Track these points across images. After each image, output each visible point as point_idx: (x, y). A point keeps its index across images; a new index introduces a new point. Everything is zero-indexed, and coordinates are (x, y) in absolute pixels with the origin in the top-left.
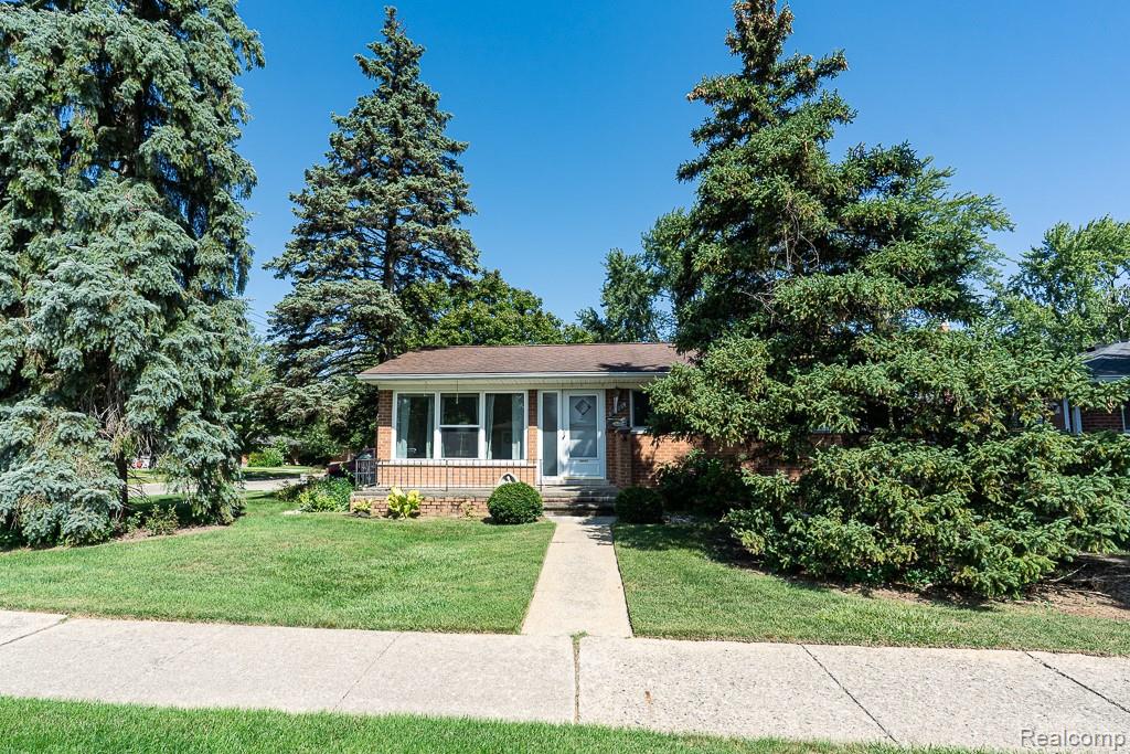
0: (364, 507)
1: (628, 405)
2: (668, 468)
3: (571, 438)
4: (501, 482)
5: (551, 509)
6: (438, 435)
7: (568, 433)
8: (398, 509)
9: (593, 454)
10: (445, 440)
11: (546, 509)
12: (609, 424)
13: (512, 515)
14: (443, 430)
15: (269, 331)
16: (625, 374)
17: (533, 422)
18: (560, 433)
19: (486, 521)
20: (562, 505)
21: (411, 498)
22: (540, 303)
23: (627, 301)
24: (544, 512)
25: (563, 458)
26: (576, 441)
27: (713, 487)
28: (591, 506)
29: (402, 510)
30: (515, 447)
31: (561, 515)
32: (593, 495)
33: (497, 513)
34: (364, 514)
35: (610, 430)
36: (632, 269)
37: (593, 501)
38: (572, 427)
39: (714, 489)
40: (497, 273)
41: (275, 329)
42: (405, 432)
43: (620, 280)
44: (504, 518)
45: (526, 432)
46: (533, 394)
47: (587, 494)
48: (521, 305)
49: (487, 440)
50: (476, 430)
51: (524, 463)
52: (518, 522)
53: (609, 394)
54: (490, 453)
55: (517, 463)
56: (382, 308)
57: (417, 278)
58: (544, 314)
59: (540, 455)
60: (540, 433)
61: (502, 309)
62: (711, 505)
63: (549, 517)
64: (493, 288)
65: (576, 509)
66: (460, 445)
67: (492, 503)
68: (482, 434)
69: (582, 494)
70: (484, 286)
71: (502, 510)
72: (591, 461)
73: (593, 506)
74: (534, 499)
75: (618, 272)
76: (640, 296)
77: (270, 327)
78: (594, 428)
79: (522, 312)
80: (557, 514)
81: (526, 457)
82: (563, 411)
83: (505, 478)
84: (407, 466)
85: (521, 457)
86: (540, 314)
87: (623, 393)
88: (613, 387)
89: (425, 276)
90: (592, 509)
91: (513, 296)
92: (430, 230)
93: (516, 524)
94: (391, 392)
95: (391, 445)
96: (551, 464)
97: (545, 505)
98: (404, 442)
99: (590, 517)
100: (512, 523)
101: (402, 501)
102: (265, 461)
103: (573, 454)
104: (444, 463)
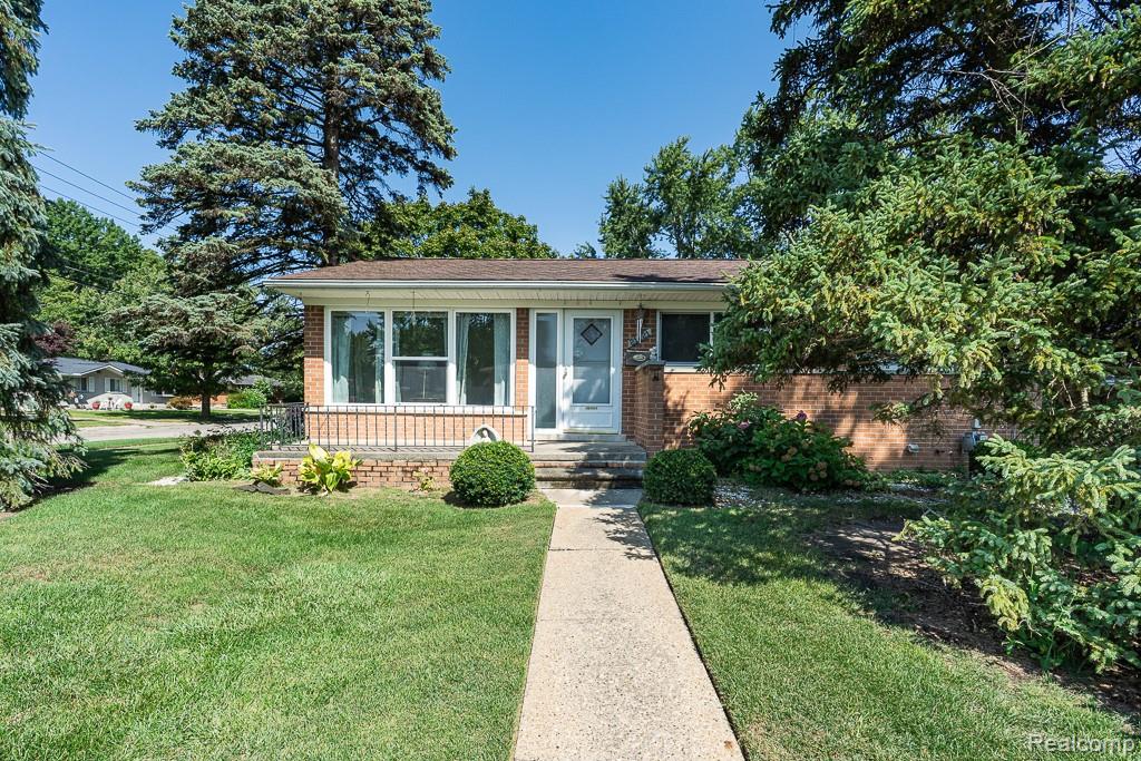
0: (268, 475)
1: (654, 331)
2: (706, 419)
3: (575, 377)
4: (474, 440)
5: (546, 480)
6: (390, 372)
7: (570, 369)
8: (315, 480)
9: (604, 398)
10: (400, 378)
11: (540, 479)
12: (627, 356)
13: (487, 493)
14: (398, 364)
15: (143, 217)
16: (652, 285)
17: (523, 353)
18: (560, 370)
19: (449, 499)
20: (561, 473)
21: (337, 463)
22: (535, 231)
23: (627, 236)
24: (537, 484)
25: (563, 404)
26: (581, 381)
27: (778, 448)
28: (602, 474)
29: (323, 481)
30: (499, 388)
31: (563, 487)
32: (606, 457)
33: (464, 490)
34: (268, 488)
35: (629, 366)
36: (633, 201)
37: (605, 467)
38: (577, 362)
39: (780, 452)
40: (486, 192)
41: (152, 215)
42: (345, 366)
43: (622, 213)
44: (475, 497)
45: (512, 367)
46: (523, 314)
47: (598, 457)
48: (514, 232)
49: (459, 378)
50: (444, 364)
51: (508, 411)
52: (497, 504)
53: (630, 316)
54: (464, 396)
55: (498, 411)
56: (306, 185)
57: (377, 171)
58: (539, 243)
59: (532, 400)
60: (532, 369)
61: (492, 235)
62: (775, 474)
63: (544, 491)
64: (482, 210)
65: (581, 478)
66: (421, 386)
67: (457, 475)
68: (452, 370)
69: (590, 457)
70: (472, 209)
71: (471, 486)
72: (602, 409)
73: (607, 475)
74: (522, 468)
75: (619, 201)
76: (641, 233)
77: (145, 211)
78: (608, 364)
79: (514, 238)
80: (556, 486)
81: (512, 403)
82: (565, 339)
83: (480, 433)
84: (347, 413)
85: (507, 404)
86: (534, 241)
87: (649, 314)
88: (635, 305)
89: (387, 169)
90: (604, 479)
91: (505, 221)
92: (375, 75)
93: (493, 506)
94: (321, 309)
95: (324, 383)
96: (546, 410)
97: (538, 473)
98: (344, 380)
99: (601, 491)
100: (488, 506)
101: (323, 469)
102: (244, 402)
103: (578, 397)
104: (400, 410)
